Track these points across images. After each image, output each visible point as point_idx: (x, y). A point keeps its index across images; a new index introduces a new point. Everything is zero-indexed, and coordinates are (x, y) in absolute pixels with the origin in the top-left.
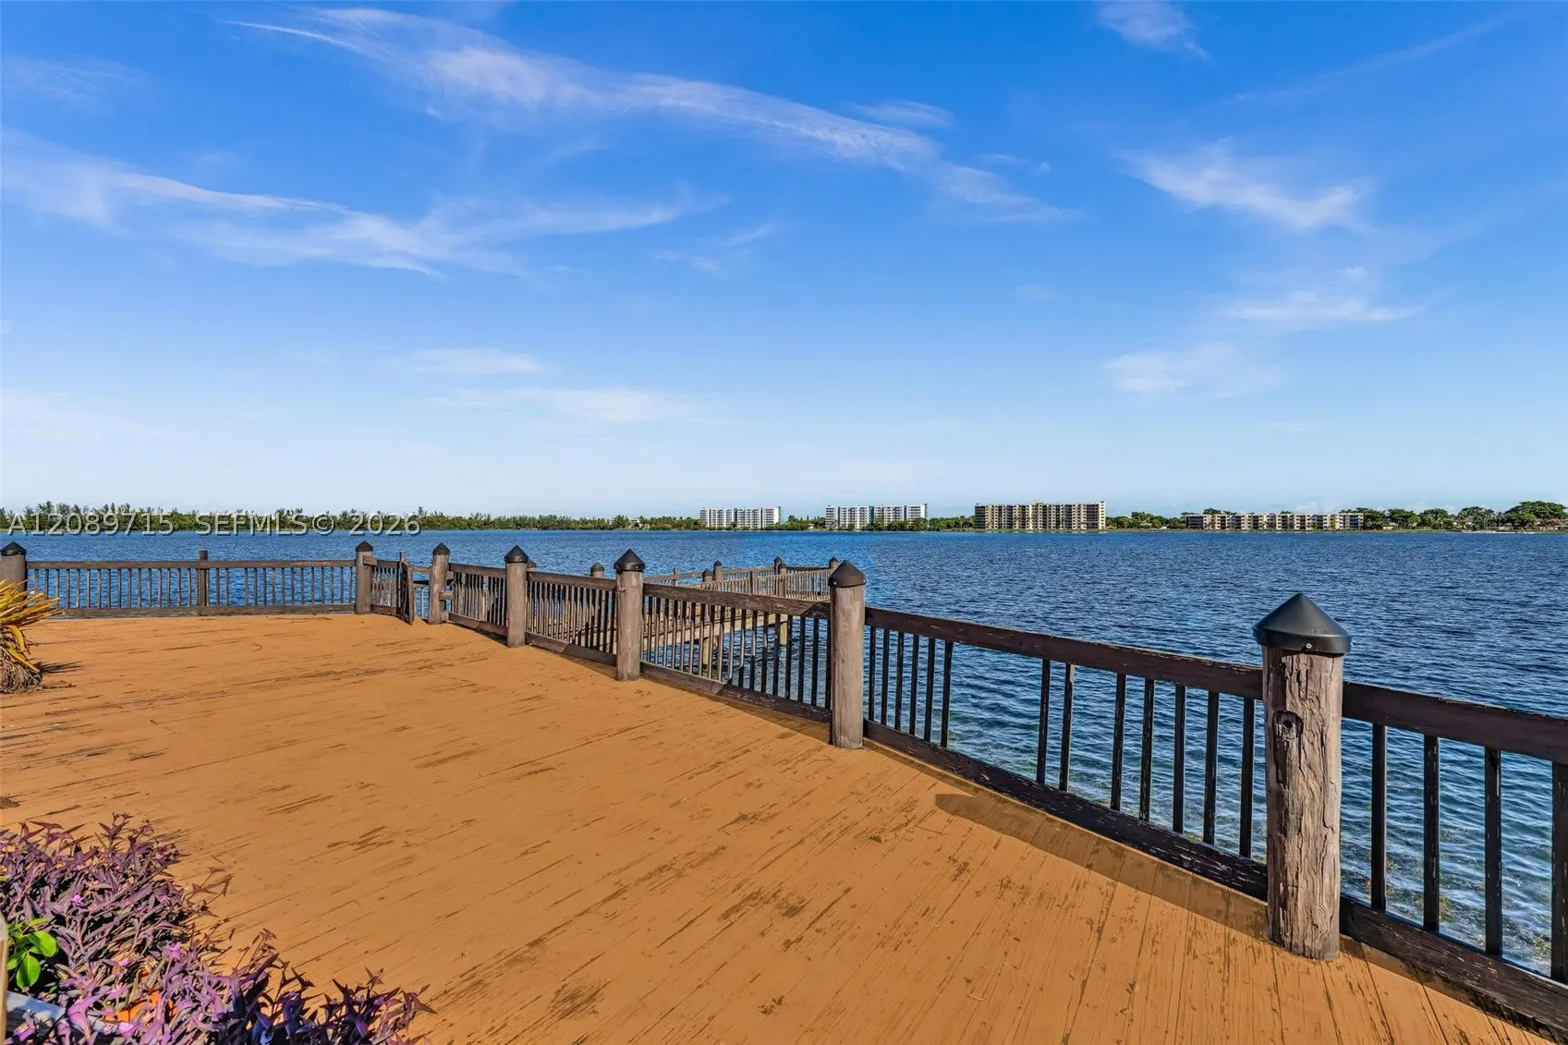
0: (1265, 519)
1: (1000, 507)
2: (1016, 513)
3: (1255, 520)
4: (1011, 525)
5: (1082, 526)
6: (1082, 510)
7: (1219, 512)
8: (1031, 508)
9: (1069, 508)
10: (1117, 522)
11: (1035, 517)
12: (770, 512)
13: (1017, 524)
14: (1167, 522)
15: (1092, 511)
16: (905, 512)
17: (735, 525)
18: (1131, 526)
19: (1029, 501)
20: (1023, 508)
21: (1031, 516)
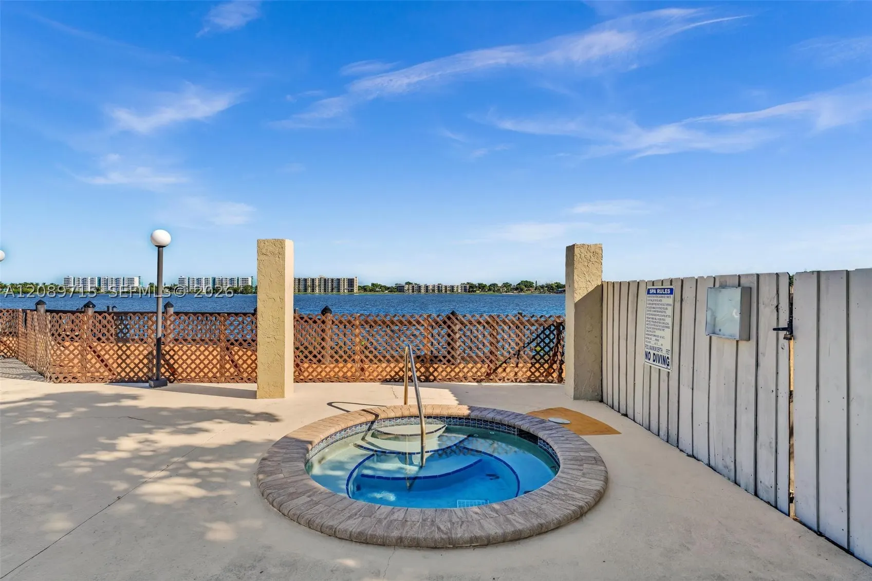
0: (431, 287)
1: (299, 279)
2: (309, 283)
3: (427, 287)
4: (306, 290)
5: (345, 291)
6: (345, 282)
7: (412, 284)
8: (317, 280)
9: (339, 280)
10: (364, 288)
11: (320, 285)
12: (131, 280)
13: (309, 290)
14: (388, 288)
15: (351, 282)
16: (238, 281)
17: (98, 290)
18: (371, 291)
19: (316, 276)
20: (313, 280)
21: (317, 285)
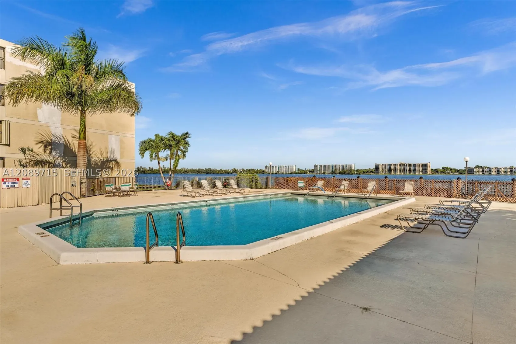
0: (503, 170)
1: (385, 165)
2: (392, 167)
3: (498, 171)
4: (390, 172)
5: (420, 173)
6: (420, 166)
7: (481, 167)
8: (398, 165)
9: (415, 165)
10: (436, 171)
11: (400, 169)
12: (292, 167)
13: (393, 172)
14: (458, 171)
15: (425, 166)
16: (346, 167)
17: (278, 172)
18: (442, 172)
19: (398, 162)
20: (395, 165)
21: (398, 169)
